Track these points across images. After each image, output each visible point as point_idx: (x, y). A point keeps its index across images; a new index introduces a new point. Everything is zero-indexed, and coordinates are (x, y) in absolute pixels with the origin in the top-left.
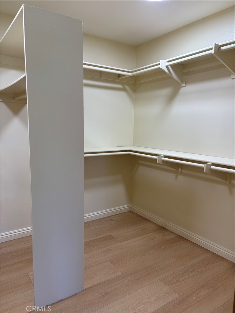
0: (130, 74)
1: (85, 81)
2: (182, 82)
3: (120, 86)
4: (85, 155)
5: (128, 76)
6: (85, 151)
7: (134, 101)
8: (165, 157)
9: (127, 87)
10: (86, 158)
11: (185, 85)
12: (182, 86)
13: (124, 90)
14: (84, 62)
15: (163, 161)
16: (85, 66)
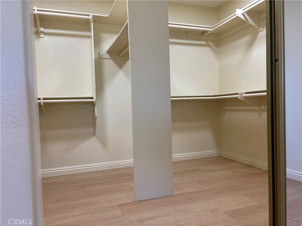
0: (211, 29)
1: (171, 40)
2: (260, 27)
3: (204, 43)
4: (172, 99)
5: (210, 31)
6: (172, 95)
7: (218, 55)
8: (247, 93)
9: (210, 43)
10: (172, 101)
11: (263, 29)
12: (260, 30)
13: (208, 45)
14: (169, 22)
15: (245, 97)
16: (169, 25)
